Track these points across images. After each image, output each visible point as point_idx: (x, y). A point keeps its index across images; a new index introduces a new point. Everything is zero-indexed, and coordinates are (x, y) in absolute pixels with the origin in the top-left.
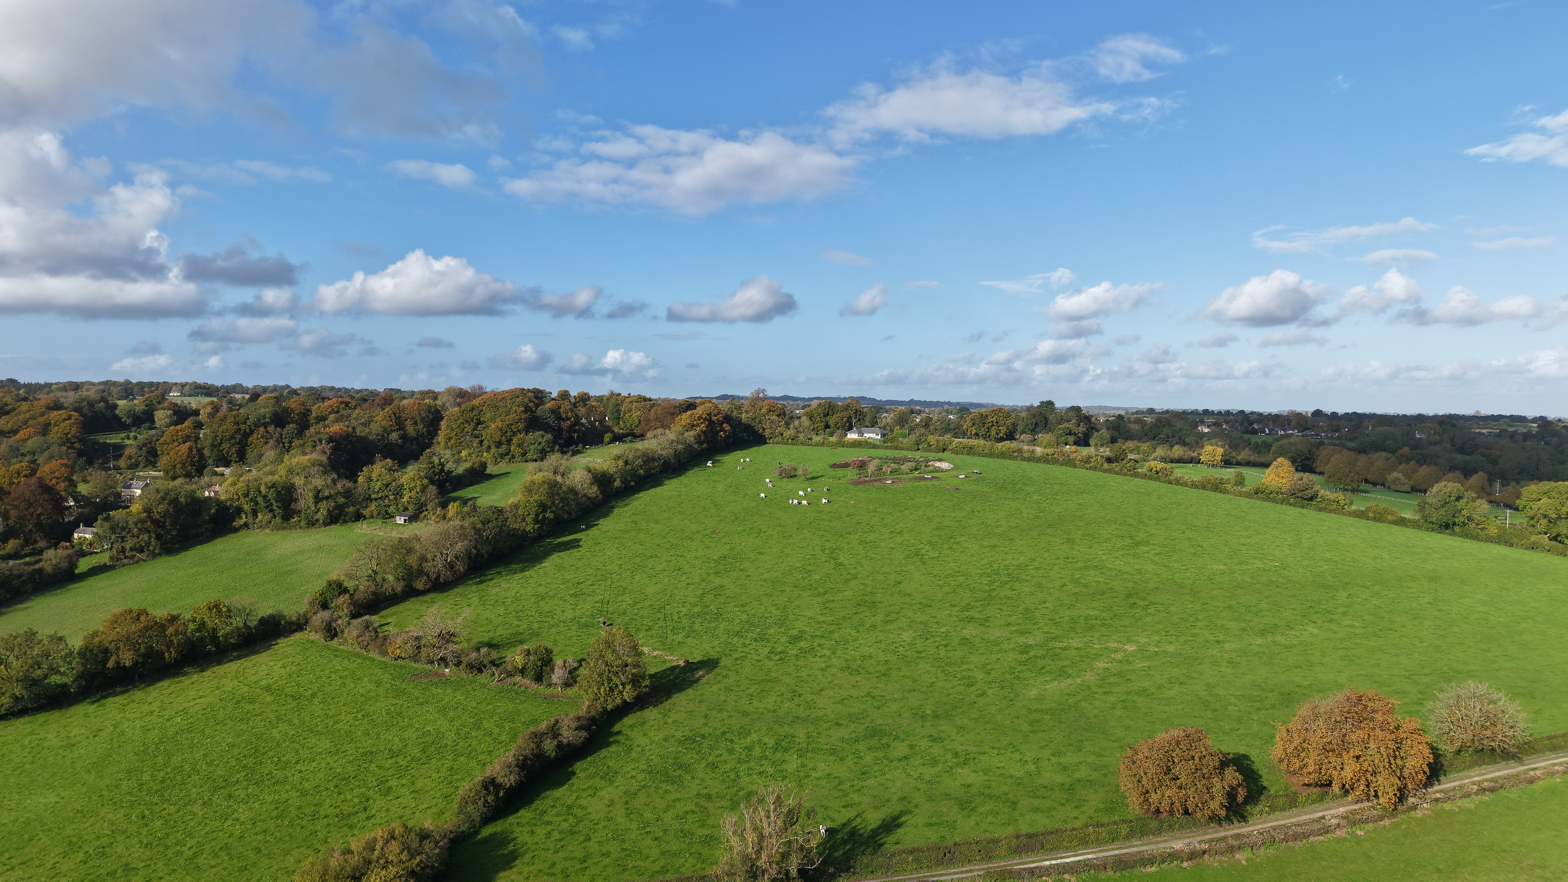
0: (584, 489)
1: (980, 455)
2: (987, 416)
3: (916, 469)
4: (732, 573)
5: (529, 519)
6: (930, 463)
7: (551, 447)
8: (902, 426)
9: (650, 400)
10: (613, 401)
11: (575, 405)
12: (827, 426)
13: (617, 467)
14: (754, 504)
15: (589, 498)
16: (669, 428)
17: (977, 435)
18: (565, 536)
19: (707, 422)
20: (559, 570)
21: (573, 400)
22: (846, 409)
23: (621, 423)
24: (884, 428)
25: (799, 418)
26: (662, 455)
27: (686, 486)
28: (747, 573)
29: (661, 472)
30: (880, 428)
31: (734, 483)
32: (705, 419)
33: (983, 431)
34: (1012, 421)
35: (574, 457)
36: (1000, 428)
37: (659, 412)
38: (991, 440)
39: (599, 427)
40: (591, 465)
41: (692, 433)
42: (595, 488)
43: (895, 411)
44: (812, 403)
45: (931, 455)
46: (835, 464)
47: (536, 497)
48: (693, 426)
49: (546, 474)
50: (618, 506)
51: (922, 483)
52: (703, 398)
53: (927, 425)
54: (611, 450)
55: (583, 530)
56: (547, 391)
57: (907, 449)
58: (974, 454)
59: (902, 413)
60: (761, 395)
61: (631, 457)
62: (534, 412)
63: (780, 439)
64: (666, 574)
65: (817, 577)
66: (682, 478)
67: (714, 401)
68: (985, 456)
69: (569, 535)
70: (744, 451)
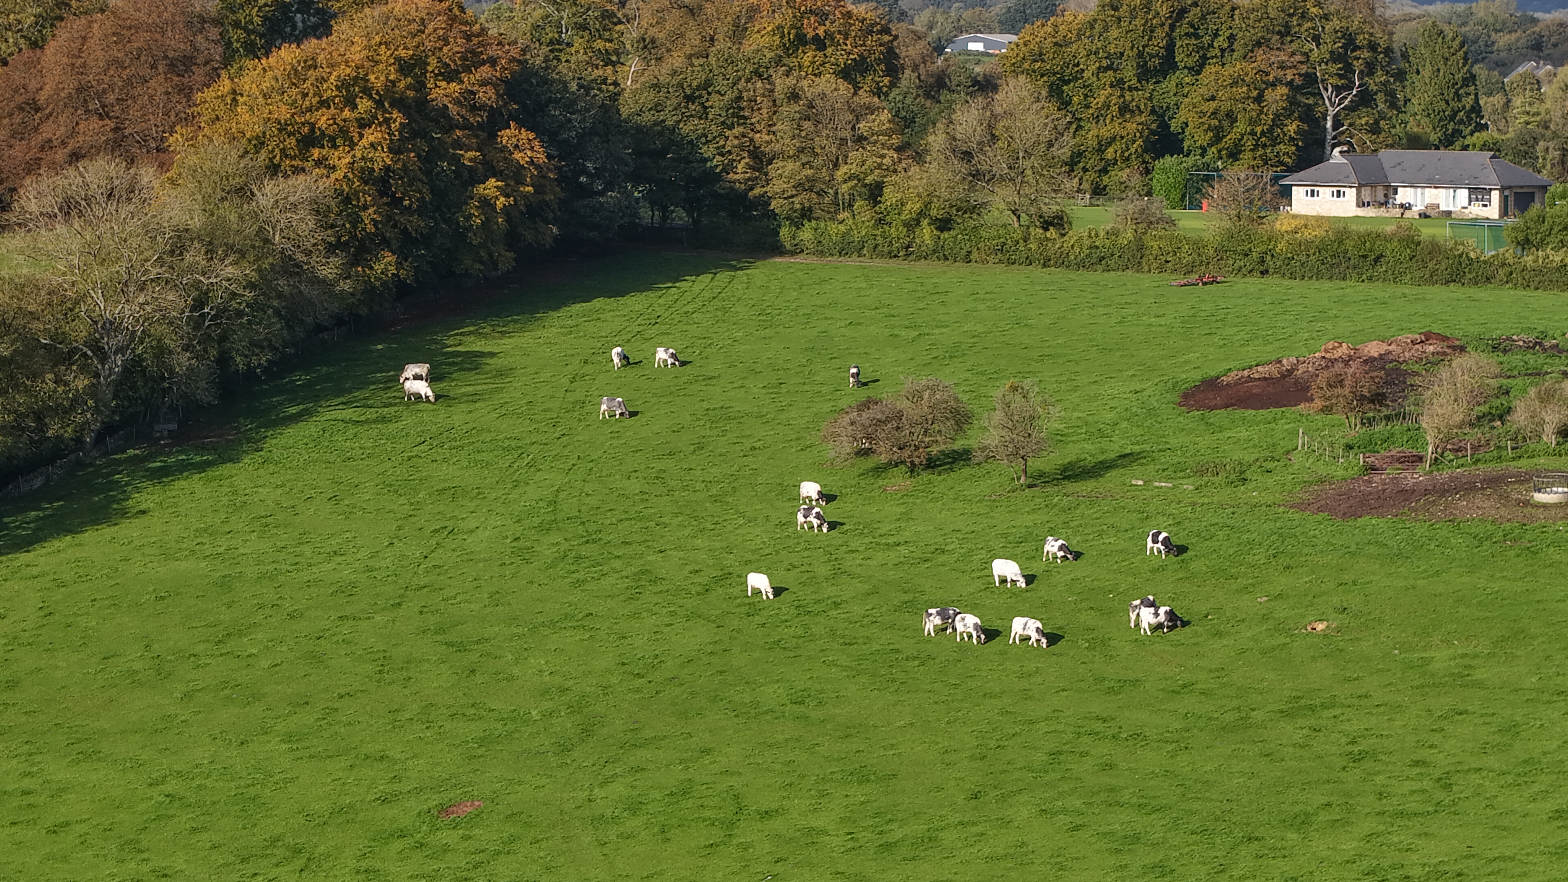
12: (1164, 141)
14: (700, 636)
16: (160, 153)
22: (1286, 32)
24: (1524, 151)
25: (985, 86)
27: (264, 525)
30: (1495, 149)
31: (570, 507)
32: (388, 99)
37: (96, 52)
41: (305, 186)
46: (1211, 384)
48: (310, 140)
63: (860, 220)
66: (242, 474)
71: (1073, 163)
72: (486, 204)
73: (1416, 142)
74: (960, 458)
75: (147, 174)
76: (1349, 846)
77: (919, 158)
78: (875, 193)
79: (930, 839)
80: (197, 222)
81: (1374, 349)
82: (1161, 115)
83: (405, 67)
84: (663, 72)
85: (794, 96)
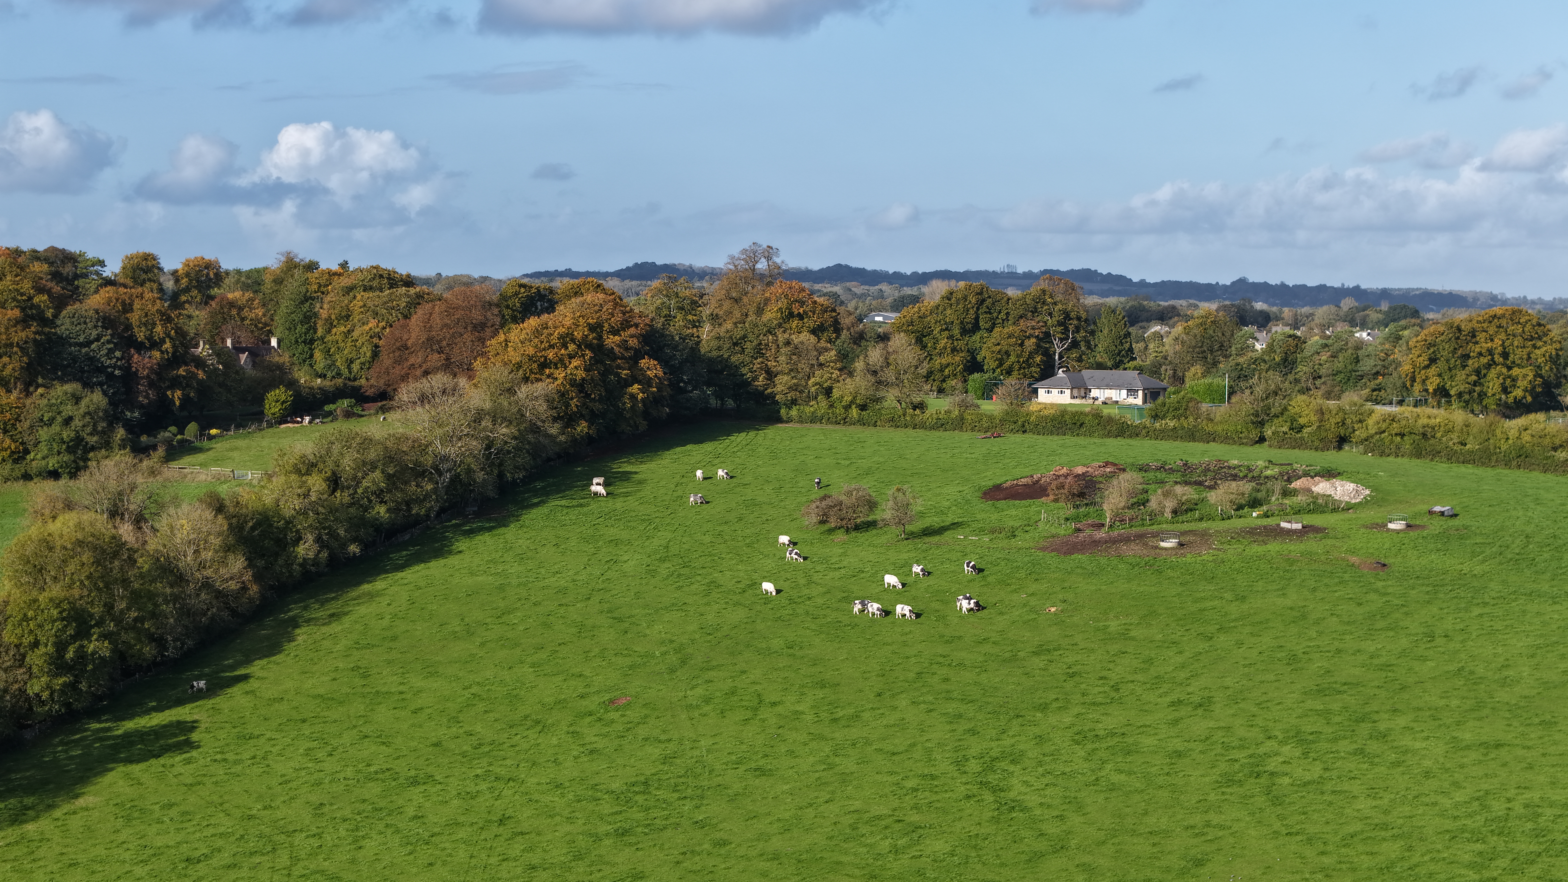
0: (202, 566)
1: (1452, 457)
2: (1473, 334)
3: (1255, 503)
4: (669, 833)
5: (37, 659)
6: (1297, 484)
7: (103, 432)
8: (1211, 367)
9: (409, 282)
10: (292, 286)
11: (175, 301)
12: (974, 366)
13: (306, 495)
14: (740, 614)
15: (219, 594)
16: (469, 371)
17: (1442, 393)
18: (148, 711)
19: (589, 354)
20: (128, 819)
21: (169, 285)
22: (1035, 311)
23: (318, 355)
24: (1155, 371)
25: (884, 338)
26: (445, 458)
27: (521, 558)
28: (718, 835)
29: (442, 511)
30: (1140, 370)
31: (675, 549)
32: (584, 344)
33: (1459, 383)
34: (1550, 349)
35: (174, 465)
36: (1515, 371)
37: (437, 320)
38: (1485, 409)
39: (250, 371)
40: (223, 490)
41: (542, 388)
42: (237, 564)
43: (1188, 318)
44: (925, 289)
45: (1301, 458)
46: (998, 488)
47: (56, 591)
48: (544, 365)
49: (87, 517)
50: (308, 621)
51: (1274, 547)
52: (577, 275)
53: (1288, 363)
54: (285, 443)
55: (199, 695)
56: (90, 255)
57: (1226, 439)
58: (1435, 454)
59: (1209, 324)
60: (762, 265)
61: (348, 463)
62: (51, 323)
63: (821, 405)
64: (462, 834)
65: (938, 846)
66: (510, 533)
67: (612, 284)
68: (1468, 459)
69: (159, 709)
70: (708, 447)
71: (928, 376)
72: (633, 397)
73: (1100, 366)
74: (871, 525)
75: (462, 382)
76: (1068, 720)
77: (851, 374)
78: (828, 392)
79: (857, 717)
80: (488, 405)
81: (1080, 470)
82: (972, 353)
83: (592, 328)
84: (722, 331)
85: (788, 343)
